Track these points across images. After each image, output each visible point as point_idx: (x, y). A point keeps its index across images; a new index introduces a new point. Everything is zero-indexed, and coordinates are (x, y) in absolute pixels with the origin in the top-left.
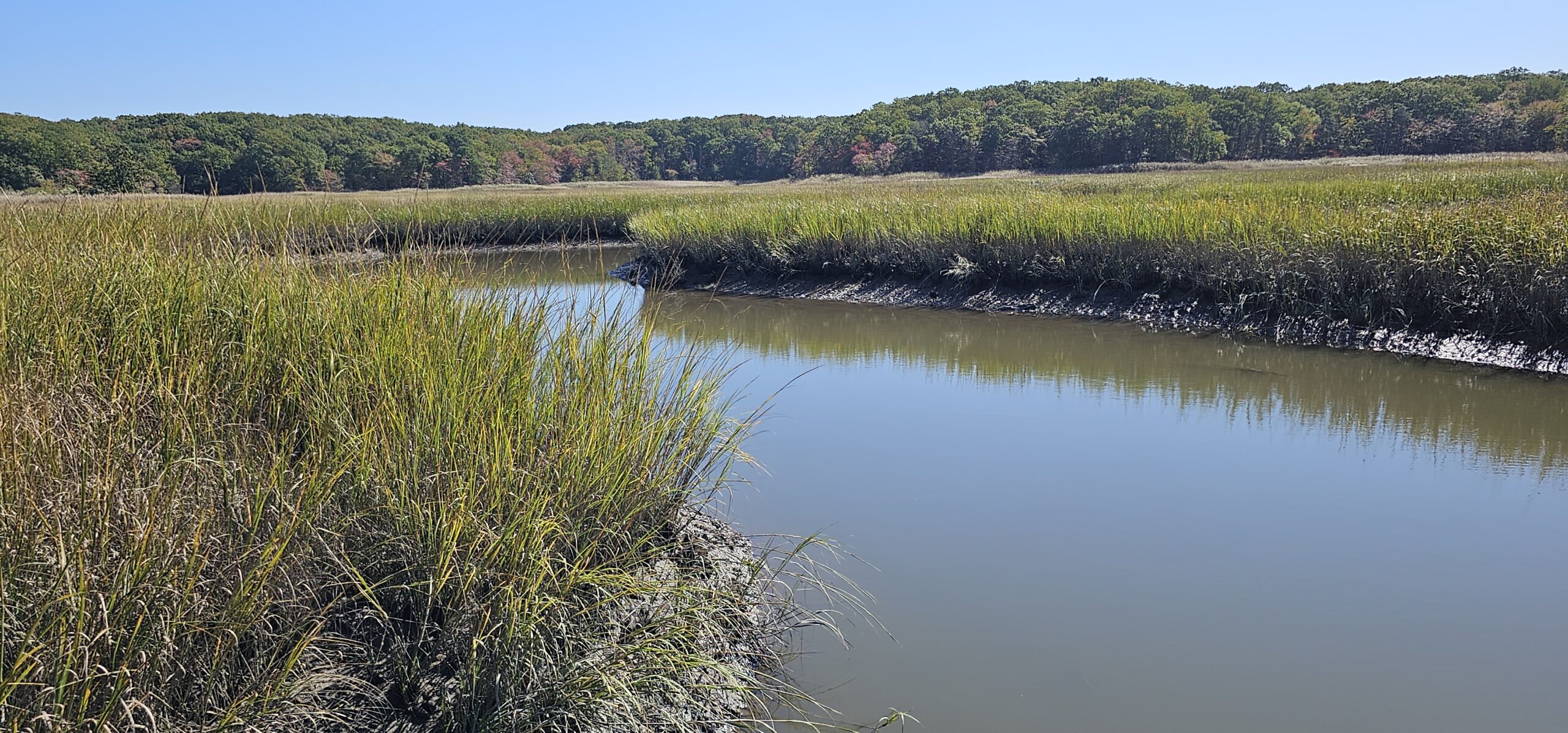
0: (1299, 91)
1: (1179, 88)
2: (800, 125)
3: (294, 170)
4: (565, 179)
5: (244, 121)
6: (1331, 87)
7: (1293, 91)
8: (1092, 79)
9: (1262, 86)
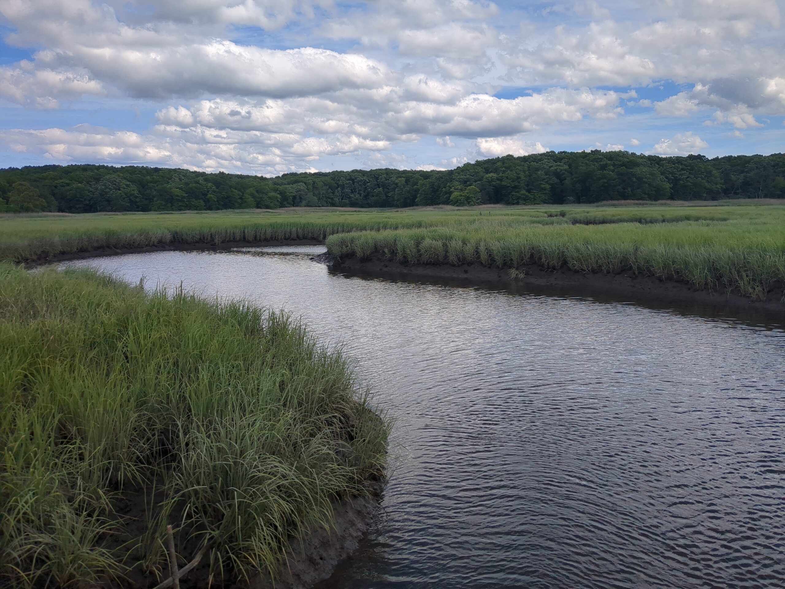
0: (711, 160)
1: (642, 157)
2: (421, 175)
3: (124, 199)
4: (282, 206)
5: (96, 171)
6: (730, 158)
7: (708, 160)
8: (592, 151)
9: (691, 157)
